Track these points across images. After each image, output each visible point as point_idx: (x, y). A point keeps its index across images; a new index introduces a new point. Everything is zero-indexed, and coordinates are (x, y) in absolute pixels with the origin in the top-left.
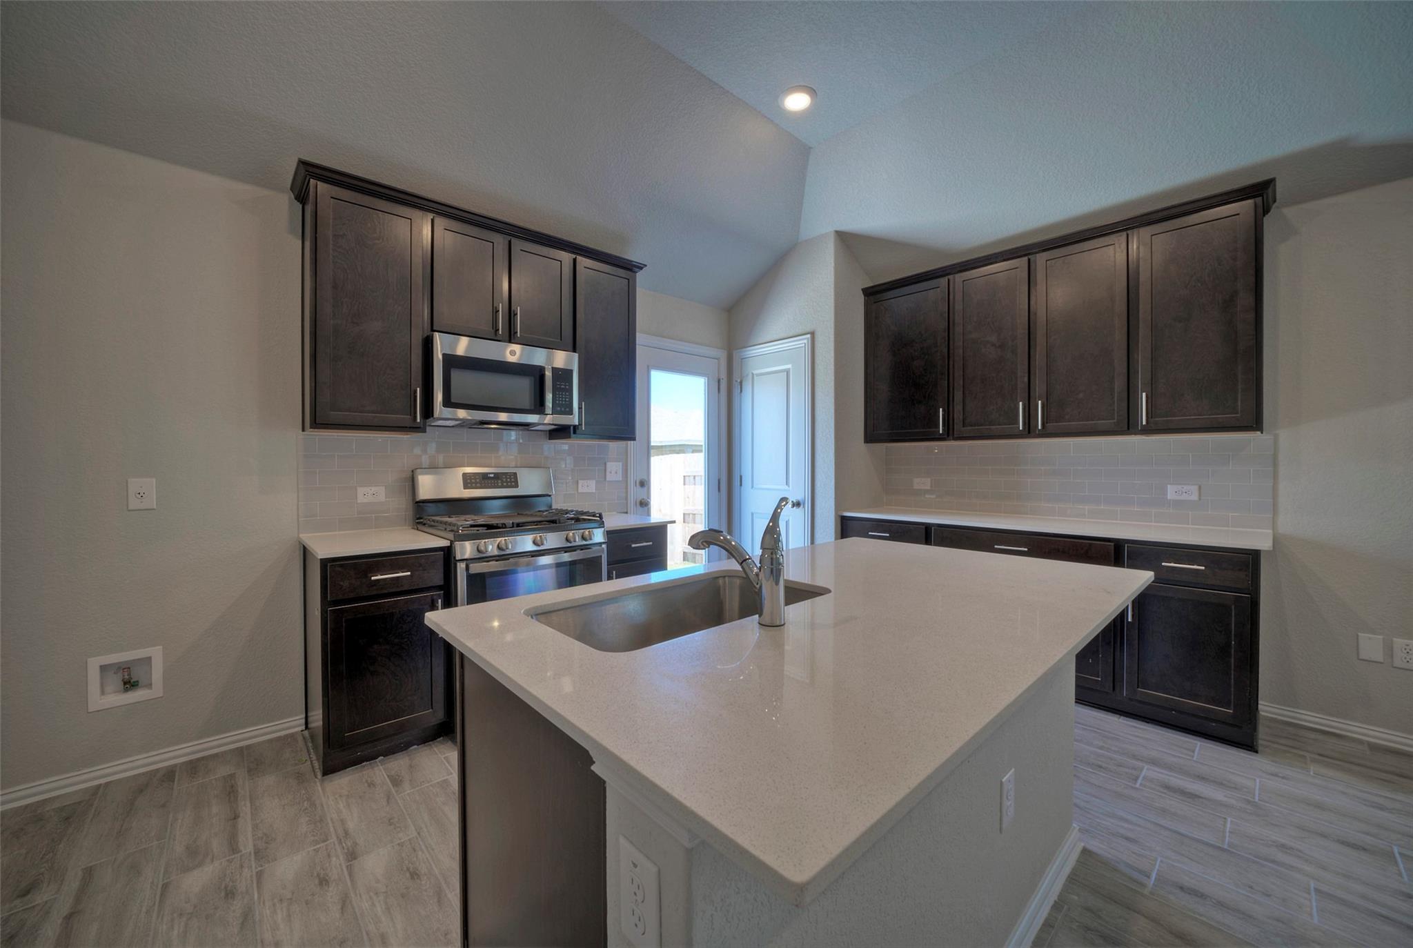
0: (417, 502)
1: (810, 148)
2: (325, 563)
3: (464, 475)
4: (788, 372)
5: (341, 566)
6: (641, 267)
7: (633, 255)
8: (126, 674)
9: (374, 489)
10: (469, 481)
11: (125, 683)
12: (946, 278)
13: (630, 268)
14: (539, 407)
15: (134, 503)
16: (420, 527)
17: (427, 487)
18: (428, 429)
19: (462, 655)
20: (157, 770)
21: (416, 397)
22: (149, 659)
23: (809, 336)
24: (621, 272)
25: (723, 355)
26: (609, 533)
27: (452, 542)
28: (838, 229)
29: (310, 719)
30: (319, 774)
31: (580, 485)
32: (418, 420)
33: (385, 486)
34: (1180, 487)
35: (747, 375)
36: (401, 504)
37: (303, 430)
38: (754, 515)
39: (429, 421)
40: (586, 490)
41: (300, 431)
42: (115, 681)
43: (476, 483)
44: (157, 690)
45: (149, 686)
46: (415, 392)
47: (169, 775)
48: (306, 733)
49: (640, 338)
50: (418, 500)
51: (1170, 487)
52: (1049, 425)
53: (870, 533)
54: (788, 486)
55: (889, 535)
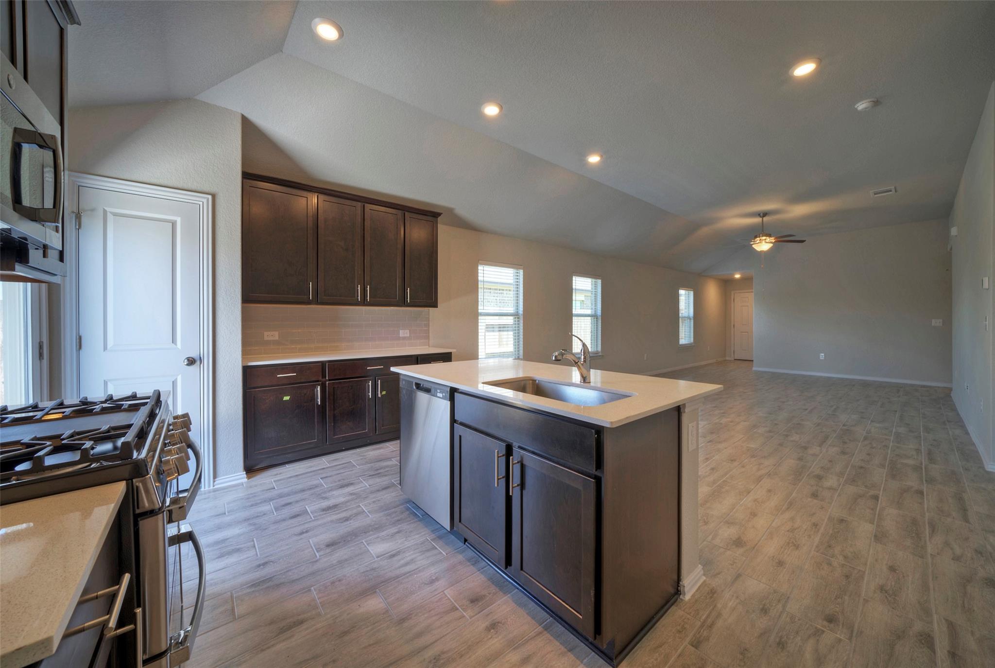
4: (173, 224)
23: (208, 196)
35: (93, 210)
51: (401, 331)
52: (371, 299)
53: (278, 376)
54: (176, 344)
55: (295, 374)
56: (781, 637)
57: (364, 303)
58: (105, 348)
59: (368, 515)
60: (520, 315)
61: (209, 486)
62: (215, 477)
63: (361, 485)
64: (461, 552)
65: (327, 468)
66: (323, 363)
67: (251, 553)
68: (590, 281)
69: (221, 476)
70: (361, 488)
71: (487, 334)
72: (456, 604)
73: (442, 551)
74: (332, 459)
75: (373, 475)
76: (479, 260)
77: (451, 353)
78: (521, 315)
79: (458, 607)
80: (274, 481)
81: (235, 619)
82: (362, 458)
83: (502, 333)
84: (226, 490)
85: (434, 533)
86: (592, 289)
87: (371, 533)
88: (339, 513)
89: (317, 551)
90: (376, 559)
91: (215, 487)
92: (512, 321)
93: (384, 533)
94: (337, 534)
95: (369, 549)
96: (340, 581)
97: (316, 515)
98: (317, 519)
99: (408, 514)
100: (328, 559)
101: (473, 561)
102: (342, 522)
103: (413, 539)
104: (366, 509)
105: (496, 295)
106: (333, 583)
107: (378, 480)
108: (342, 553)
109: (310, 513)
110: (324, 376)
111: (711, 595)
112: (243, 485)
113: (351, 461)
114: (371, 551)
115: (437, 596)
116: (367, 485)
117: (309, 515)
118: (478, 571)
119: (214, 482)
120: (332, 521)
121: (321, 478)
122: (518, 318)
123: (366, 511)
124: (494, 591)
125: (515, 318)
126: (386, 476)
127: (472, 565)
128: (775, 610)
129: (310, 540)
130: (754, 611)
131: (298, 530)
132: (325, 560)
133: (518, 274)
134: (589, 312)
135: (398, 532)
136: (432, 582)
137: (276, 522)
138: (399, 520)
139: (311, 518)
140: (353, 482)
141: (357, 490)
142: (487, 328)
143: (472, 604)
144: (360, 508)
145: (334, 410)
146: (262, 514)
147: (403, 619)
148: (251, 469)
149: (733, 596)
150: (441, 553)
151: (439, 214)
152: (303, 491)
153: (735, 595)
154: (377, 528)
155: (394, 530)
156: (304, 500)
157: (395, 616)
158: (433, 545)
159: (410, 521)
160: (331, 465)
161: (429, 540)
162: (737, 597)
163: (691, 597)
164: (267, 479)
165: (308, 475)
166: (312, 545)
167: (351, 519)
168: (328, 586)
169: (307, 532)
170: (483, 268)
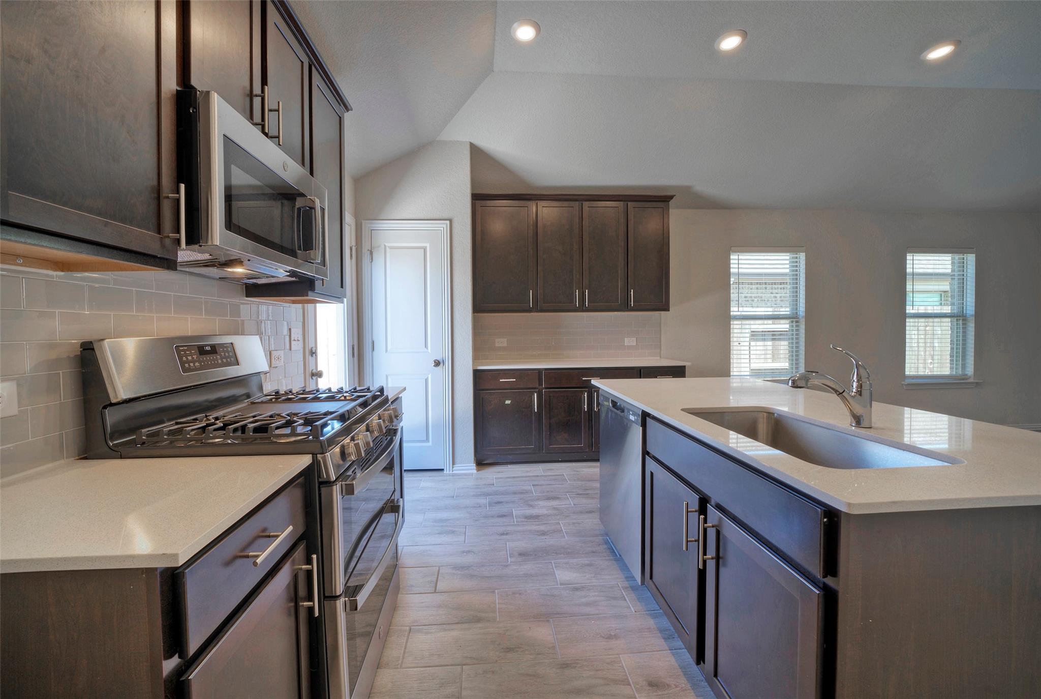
4: (424, 249)
10: (184, 358)
23: (446, 222)
25: (353, 223)
28: (472, 142)
31: (273, 359)
33: (19, 379)
34: (631, 338)
35: (379, 247)
38: (389, 377)
51: (626, 339)
52: (590, 304)
53: (501, 380)
54: (427, 349)
55: (515, 380)
57: (582, 309)
58: (386, 351)
59: (564, 536)
60: (800, 318)
61: (450, 471)
62: (453, 464)
63: (568, 502)
64: (654, 617)
65: (541, 476)
66: (539, 371)
67: (462, 538)
68: (950, 258)
69: (458, 464)
70: (565, 505)
71: (752, 343)
72: (629, 678)
73: (631, 605)
74: (548, 468)
75: (581, 494)
76: (731, 247)
77: (685, 366)
78: (803, 317)
79: (631, 682)
80: (496, 478)
81: (435, 592)
82: (575, 473)
83: (777, 343)
84: (460, 477)
85: (627, 581)
86: (953, 270)
87: (562, 555)
88: (539, 525)
89: (510, 556)
90: (559, 586)
91: (454, 472)
92: (788, 326)
93: (574, 561)
94: (531, 546)
95: (556, 572)
96: (520, 594)
97: (519, 520)
98: (518, 525)
99: (605, 549)
100: (518, 567)
101: (666, 634)
102: (539, 535)
103: (602, 579)
104: (565, 529)
105: (774, 291)
106: (514, 593)
107: (584, 501)
108: (528, 567)
109: (514, 516)
110: (540, 384)
112: (472, 475)
113: (564, 474)
114: (557, 575)
115: (610, 656)
116: (572, 503)
117: (513, 518)
118: (670, 650)
119: (453, 467)
120: (530, 531)
121: (533, 485)
122: (797, 322)
123: (564, 531)
124: (684, 686)
125: (792, 322)
126: (593, 498)
127: (664, 638)
129: (507, 543)
131: (501, 530)
132: (515, 567)
133: (798, 260)
134: (947, 309)
135: (590, 565)
136: (609, 637)
137: (486, 517)
138: (594, 552)
139: (514, 522)
140: (560, 496)
141: (561, 506)
142: (752, 335)
143: (649, 688)
144: (559, 526)
145: (550, 418)
146: (478, 505)
147: (567, 664)
148: (481, 463)
150: (630, 608)
151: (671, 197)
152: (515, 493)
154: (568, 552)
155: (585, 561)
156: (513, 502)
157: (560, 657)
158: (623, 594)
159: (605, 557)
160: (545, 474)
161: (620, 586)
164: (493, 474)
165: (524, 479)
166: (508, 548)
167: (547, 535)
168: (510, 595)
169: (507, 534)
170: (740, 257)
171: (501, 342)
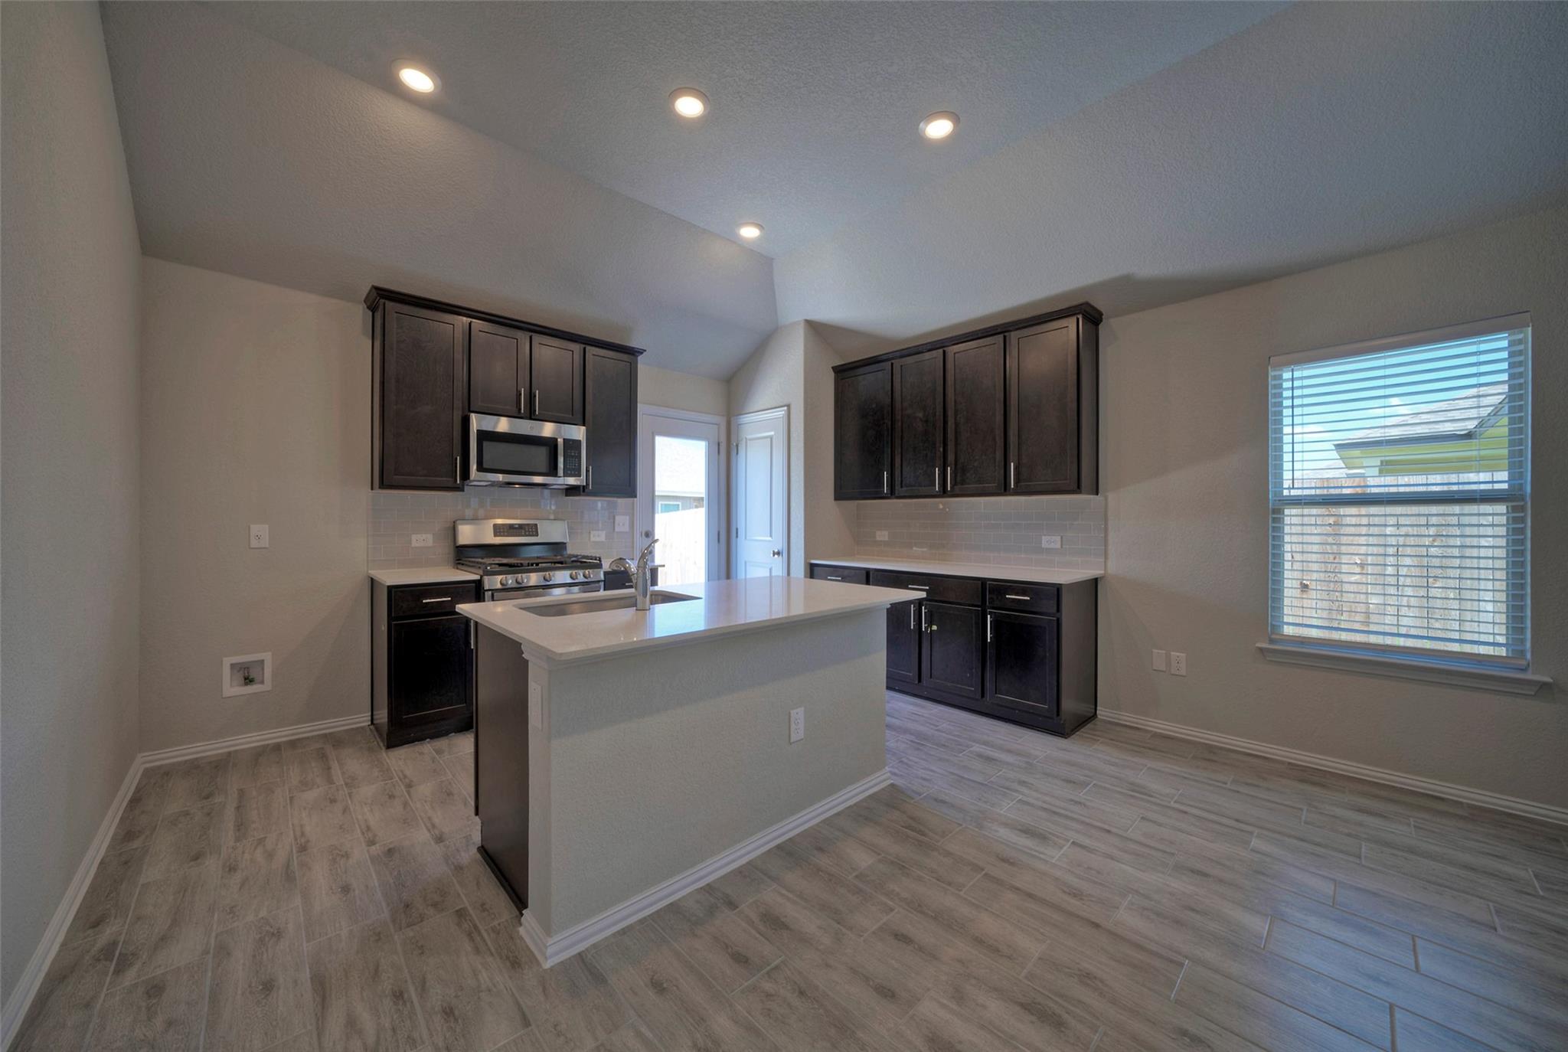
0: (457, 547)
1: (773, 259)
2: (390, 588)
3: (495, 526)
4: (771, 438)
5: (401, 592)
6: (641, 352)
7: (634, 343)
8: (246, 672)
9: (424, 536)
10: (498, 530)
11: (245, 679)
12: (890, 363)
13: (633, 353)
14: (553, 471)
15: (254, 543)
16: (460, 567)
17: (467, 535)
18: (466, 488)
19: (476, 623)
20: (268, 745)
21: (456, 463)
22: (262, 661)
23: (786, 408)
24: (625, 357)
25: (722, 421)
26: (606, 573)
27: (481, 577)
28: (808, 318)
29: (375, 717)
30: (384, 748)
31: (592, 536)
32: (458, 482)
33: (433, 534)
34: (1049, 537)
35: (742, 439)
36: (445, 550)
37: (372, 489)
38: (748, 564)
39: (466, 482)
40: (598, 539)
41: (370, 490)
42: (240, 677)
43: (504, 532)
44: (267, 686)
45: (262, 682)
46: (456, 459)
47: (277, 748)
48: (372, 727)
49: (641, 408)
50: (458, 545)
54: (771, 538)
56: (405, 1003)
57: (946, 494)
58: (746, 538)
60: (1526, 498)
66: (868, 571)
78: (1529, 496)
111: (511, 959)
128: (439, 1029)
130: (456, 996)
149: (495, 986)
153: (495, 990)
162: (489, 991)
163: (521, 936)
170: (1297, 374)
171: (882, 535)
